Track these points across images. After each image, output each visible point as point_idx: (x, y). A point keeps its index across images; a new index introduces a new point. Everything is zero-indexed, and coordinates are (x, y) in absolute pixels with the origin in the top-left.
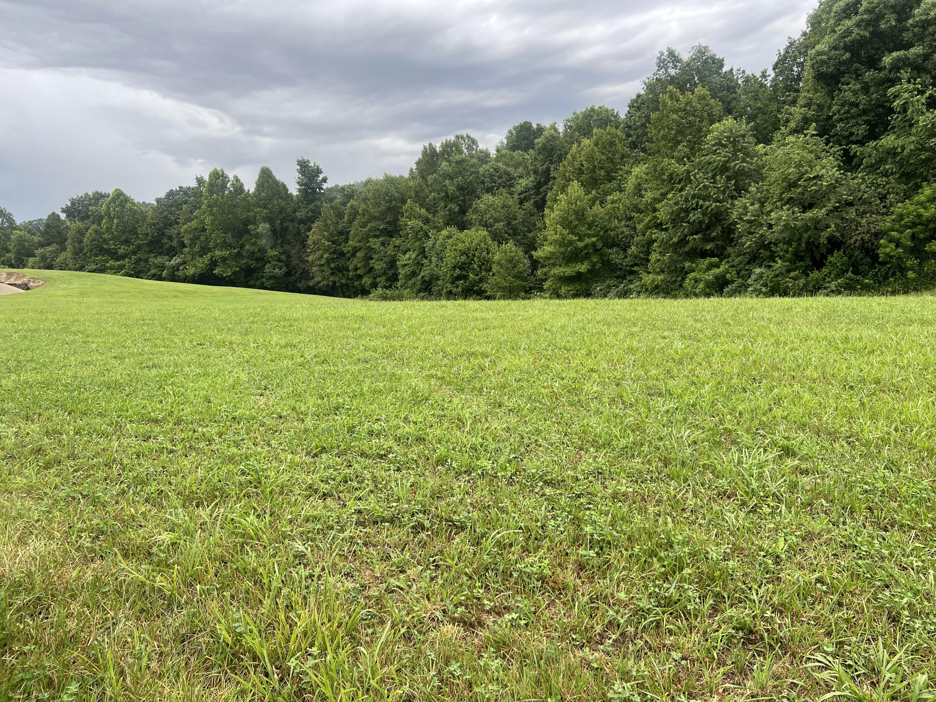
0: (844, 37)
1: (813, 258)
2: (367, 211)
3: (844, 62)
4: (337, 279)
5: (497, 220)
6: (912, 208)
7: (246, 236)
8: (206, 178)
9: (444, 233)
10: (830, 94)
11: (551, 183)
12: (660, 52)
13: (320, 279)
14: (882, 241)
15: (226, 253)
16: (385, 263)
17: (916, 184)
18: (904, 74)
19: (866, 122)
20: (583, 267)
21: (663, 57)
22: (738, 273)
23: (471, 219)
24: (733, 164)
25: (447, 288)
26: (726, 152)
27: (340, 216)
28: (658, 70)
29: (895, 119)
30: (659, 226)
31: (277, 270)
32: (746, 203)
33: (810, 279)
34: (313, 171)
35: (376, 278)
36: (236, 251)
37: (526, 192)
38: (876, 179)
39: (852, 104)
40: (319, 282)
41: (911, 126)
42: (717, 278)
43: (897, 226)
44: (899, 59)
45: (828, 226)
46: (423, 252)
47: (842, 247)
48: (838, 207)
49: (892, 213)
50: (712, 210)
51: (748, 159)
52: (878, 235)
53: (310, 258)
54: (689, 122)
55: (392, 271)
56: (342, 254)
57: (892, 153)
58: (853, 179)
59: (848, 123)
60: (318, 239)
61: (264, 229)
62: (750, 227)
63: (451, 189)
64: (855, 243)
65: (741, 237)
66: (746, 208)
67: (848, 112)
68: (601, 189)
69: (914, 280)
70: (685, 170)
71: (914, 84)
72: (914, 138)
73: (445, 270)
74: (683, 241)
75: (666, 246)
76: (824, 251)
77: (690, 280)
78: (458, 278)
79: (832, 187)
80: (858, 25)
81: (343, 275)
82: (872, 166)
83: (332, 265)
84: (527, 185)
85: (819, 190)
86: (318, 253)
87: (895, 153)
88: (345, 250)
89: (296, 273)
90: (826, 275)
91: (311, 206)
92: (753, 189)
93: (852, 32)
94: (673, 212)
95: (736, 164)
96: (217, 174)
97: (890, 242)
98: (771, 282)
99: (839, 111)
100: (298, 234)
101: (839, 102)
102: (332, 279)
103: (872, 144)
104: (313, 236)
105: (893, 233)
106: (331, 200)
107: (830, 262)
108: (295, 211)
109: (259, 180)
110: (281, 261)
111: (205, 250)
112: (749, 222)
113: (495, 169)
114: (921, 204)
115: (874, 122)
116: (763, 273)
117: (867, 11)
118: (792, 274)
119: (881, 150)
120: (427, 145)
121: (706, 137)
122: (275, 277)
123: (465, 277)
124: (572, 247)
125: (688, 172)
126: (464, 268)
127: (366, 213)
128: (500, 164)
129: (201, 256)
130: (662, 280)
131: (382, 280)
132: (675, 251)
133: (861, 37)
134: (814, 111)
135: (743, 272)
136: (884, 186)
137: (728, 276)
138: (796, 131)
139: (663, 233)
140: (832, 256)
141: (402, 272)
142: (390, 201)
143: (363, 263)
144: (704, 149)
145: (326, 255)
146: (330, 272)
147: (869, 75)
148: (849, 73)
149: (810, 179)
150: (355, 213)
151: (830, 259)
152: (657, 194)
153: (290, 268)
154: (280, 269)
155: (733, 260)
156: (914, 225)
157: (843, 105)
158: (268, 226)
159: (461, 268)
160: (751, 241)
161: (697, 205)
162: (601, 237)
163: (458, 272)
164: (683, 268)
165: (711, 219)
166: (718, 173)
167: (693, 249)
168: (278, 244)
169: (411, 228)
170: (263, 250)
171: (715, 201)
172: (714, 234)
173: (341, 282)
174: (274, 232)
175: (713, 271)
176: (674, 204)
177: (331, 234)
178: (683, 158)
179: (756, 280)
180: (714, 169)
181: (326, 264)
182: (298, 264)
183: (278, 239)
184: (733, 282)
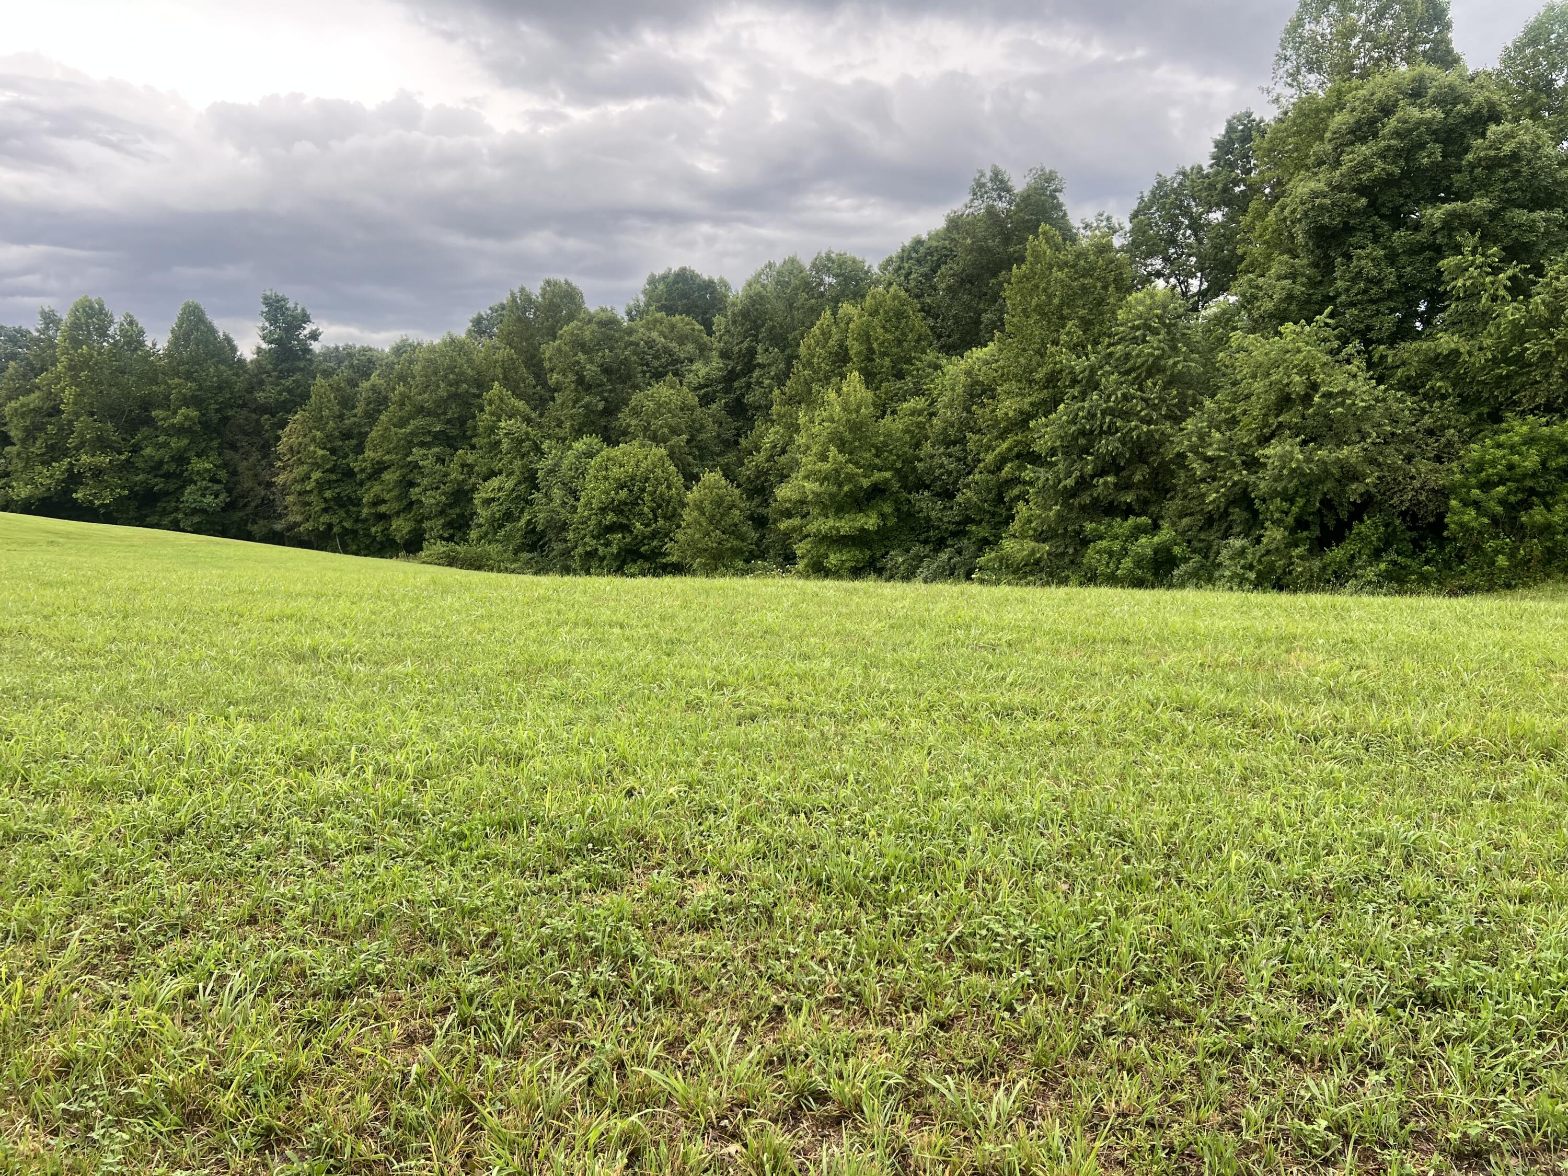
0: (1358, 173)
2: (409, 398)
3: (1357, 213)
4: (335, 520)
5: (672, 431)
6: (1497, 452)
7: (145, 431)
8: (65, 316)
9: (579, 446)
13: (299, 518)
14: (1453, 503)
15: (104, 460)
16: (444, 493)
18: (1469, 239)
20: (870, 522)
21: (983, 180)
23: (629, 426)
24: (1171, 362)
26: (1159, 341)
27: (347, 403)
28: (973, 201)
30: (1036, 458)
31: (209, 499)
33: (1327, 560)
34: (294, 317)
35: (422, 521)
36: (123, 457)
37: (707, 386)
39: (1369, 280)
40: (297, 525)
42: (1156, 552)
43: (1474, 481)
44: (1453, 215)
46: (531, 479)
50: (1139, 436)
52: (1443, 494)
53: (280, 479)
54: (1083, 287)
55: (458, 510)
56: (349, 473)
59: (1363, 310)
60: (300, 444)
61: (187, 418)
63: (591, 370)
67: (1365, 291)
68: (883, 389)
70: (1087, 366)
71: (1483, 255)
73: (586, 513)
75: (1051, 492)
77: (1098, 553)
78: (611, 529)
79: (1365, 411)
80: (1382, 155)
81: (347, 512)
83: (328, 494)
84: (708, 374)
86: (299, 471)
88: (356, 466)
89: (245, 505)
90: (1353, 555)
91: (288, 382)
92: (1208, 405)
93: (1372, 166)
94: (1066, 436)
95: (1176, 363)
96: (91, 308)
97: (1467, 504)
98: (1260, 561)
99: (1347, 290)
100: (258, 430)
101: (1348, 276)
102: (325, 518)
103: (1409, 346)
104: (288, 438)
105: (1468, 490)
106: (327, 374)
107: (1358, 534)
108: (252, 390)
109: (180, 327)
110: (218, 482)
111: (54, 452)
113: (646, 343)
116: (1244, 548)
117: (1397, 134)
118: (1298, 551)
119: (1425, 356)
121: (1116, 315)
122: (203, 511)
123: (625, 528)
124: (851, 486)
125: (1092, 370)
126: (622, 512)
127: (407, 402)
128: (655, 335)
129: (46, 463)
131: (435, 526)
132: (1066, 502)
134: (1303, 286)
136: (1433, 415)
137: (1177, 550)
139: (1045, 470)
140: (1361, 523)
141: (483, 513)
142: (457, 383)
143: (395, 493)
145: (316, 475)
146: (323, 506)
147: (1398, 236)
148: (1362, 230)
149: (1330, 395)
150: (379, 402)
153: (235, 495)
154: (216, 497)
156: (1505, 480)
157: (1354, 280)
158: (194, 413)
159: (618, 511)
160: (1217, 492)
161: (1109, 427)
162: (898, 471)
163: (610, 517)
164: (1078, 533)
165: (1132, 451)
166: (1143, 375)
167: (1096, 501)
168: (212, 449)
169: (506, 434)
170: (181, 459)
171: (1142, 421)
172: (1137, 477)
173: (343, 527)
174: (205, 424)
175: (1143, 540)
176: (1068, 422)
177: (329, 437)
178: (1076, 345)
179: (1231, 558)
180: (1139, 367)
181: (315, 492)
182: (252, 489)
183: (212, 440)
184: (1186, 560)
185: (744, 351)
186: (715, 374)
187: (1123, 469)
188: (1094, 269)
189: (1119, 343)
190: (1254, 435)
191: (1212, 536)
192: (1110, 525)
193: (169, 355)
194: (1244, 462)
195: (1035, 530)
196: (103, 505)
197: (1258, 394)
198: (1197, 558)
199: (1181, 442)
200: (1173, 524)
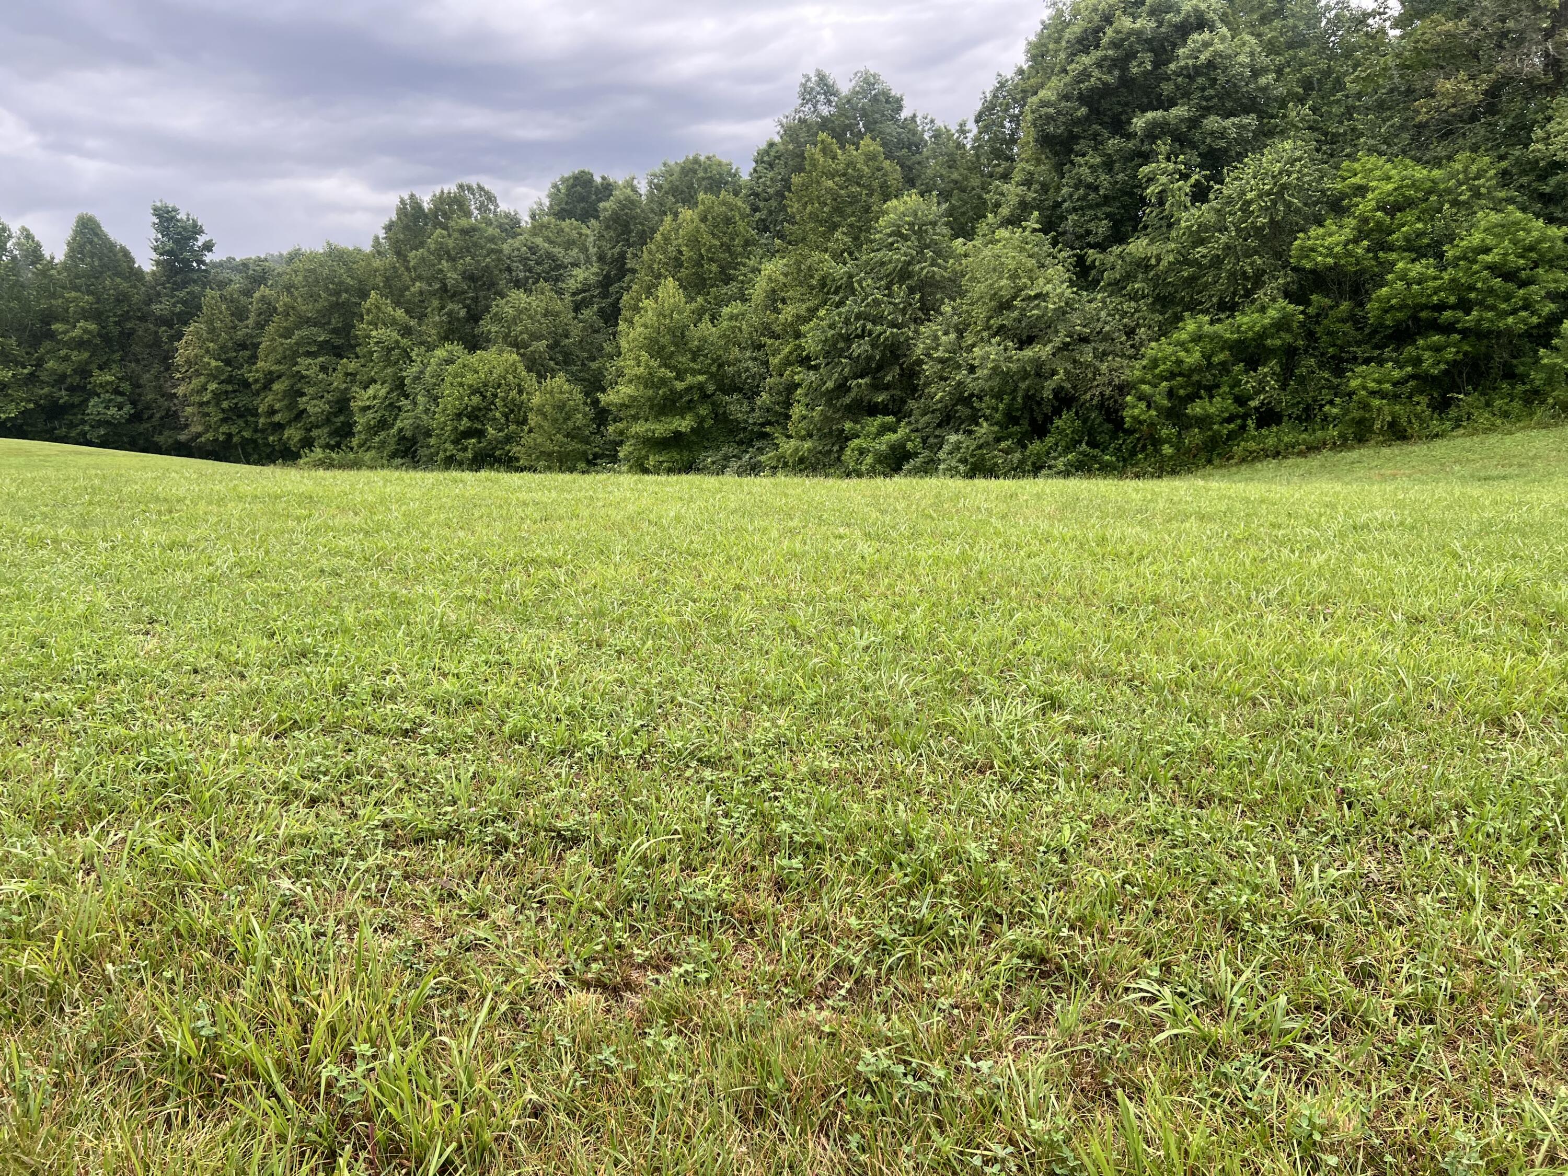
0: (1079, 82)
1: (1033, 421)
2: (293, 308)
3: (1078, 122)
4: (234, 430)
5: (535, 337)
6: (1169, 350)
7: (47, 345)
9: (440, 353)
10: (1059, 168)
11: (627, 279)
12: (804, 76)
13: (200, 429)
14: (1128, 398)
16: (329, 402)
17: (1175, 314)
18: (1163, 147)
19: (1108, 216)
20: (684, 424)
21: (810, 84)
22: (924, 441)
23: (489, 332)
24: (917, 267)
25: (445, 451)
26: (909, 247)
28: (802, 105)
29: (1149, 215)
30: (805, 361)
31: (113, 411)
32: (937, 330)
33: (1027, 453)
34: (185, 228)
35: (310, 430)
36: (26, 371)
37: (584, 291)
38: (1121, 303)
39: (1090, 187)
40: (199, 435)
41: (1170, 226)
42: (892, 448)
43: (1149, 377)
45: (1054, 373)
46: (399, 386)
47: (1074, 404)
48: (1068, 344)
49: (1143, 356)
50: (886, 339)
51: (940, 261)
52: (1123, 389)
53: (181, 390)
54: (852, 195)
55: (342, 418)
56: (246, 384)
57: (1144, 265)
58: (1090, 302)
59: (1083, 215)
60: (196, 356)
61: (85, 331)
62: (943, 369)
63: (453, 277)
64: (1092, 399)
65: (927, 384)
66: (936, 338)
67: (1083, 198)
68: (712, 295)
69: (1171, 457)
70: (846, 272)
71: (1175, 163)
72: (1173, 246)
73: (442, 419)
74: (842, 388)
75: (814, 392)
76: (1048, 410)
77: (853, 450)
78: (468, 434)
79: (1061, 313)
80: (1099, 65)
81: (246, 422)
82: (1117, 282)
83: (225, 405)
84: (586, 279)
85: (1043, 316)
86: (196, 382)
87: (1147, 266)
88: (250, 377)
89: (151, 417)
90: (1051, 447)
91: (182, 294)
92: (947, 309)
93: (1090, 76)
94: (826, 340)
95: (922, 269)
97: (1140, 399)
98: (972, 456)
99: (1071, 196)
100: (157, 343)
101: (1072, 182)
102: (224, 429)
103: (1116, 250)
104: (184, 351)
105: (1143, 386)
106: (222, 285)
107: (1057, 428)
108: (149, 302)
109: (74, 239)
110: (122, 394)
112: (941, 361)
113: (530, 248)
114: (1182, 344)
115: (1118, 217)
116: (960, 443)
117: (1113, 44)
118: (1003, 445)
119: (1128, 260)
120: (406, 197)
121: (877, 222)
122: (108, 423)
123: (480, 434)
124: (664, 389)
125: (851, 277)
126: (477, 418)
127: (291, 312)
128: (539, 241)
130: (809, 450)
131: (321, 434)
132: (829, 403)
133: (1103, 83)
134: (1036, 192)
135: (932, 440)
136: (1133, 314)
137: (909, 445)
138: (1013, 221)
139: (811, 373)
140: (1060, 418)
141: (361, 421)
142: (338, 293)
143: (285, 402)
144: (875, 240)
145: (213, 386)
146: (221, 416)
147: (1114, 143)
148: (1085, 138)
149: (1029, 298)
150: (268, 313)
151: (1058, 422)
152: (803, 309)
153: (140, 407)
154: (120, 408)
155: (917, 421)
156: (1172, 375)
157: (1076, 187)
158: (92, 327)
159: (472, 417)
160: (945, 391)
161: (861, 330)
162: (712, 376)
163: (465, 423)
164: (840, 432)
165: (881, 354)
166: (893, 280)
167: (855, 402)
168: (114, 361)
169: (378, 343)
170: (84, 372)
171: (889, 324)
172: (889, 378)
173: (243, 437)
174: (106, 338)
175: (884, 438)
176: (829, 327)
177: (223, 348)
179: (950, 453)
180: (890, 273)
181: (213, 402)
182: (155, 401)
183: (114, 352)
184: (918, 455)
185: (616, 256)
186: (593, 279)
187: (875, 371)
188: (860, 177)
192: (864, 424)
193: (65, 267)
196: (8, 419)
199: (918, 346)
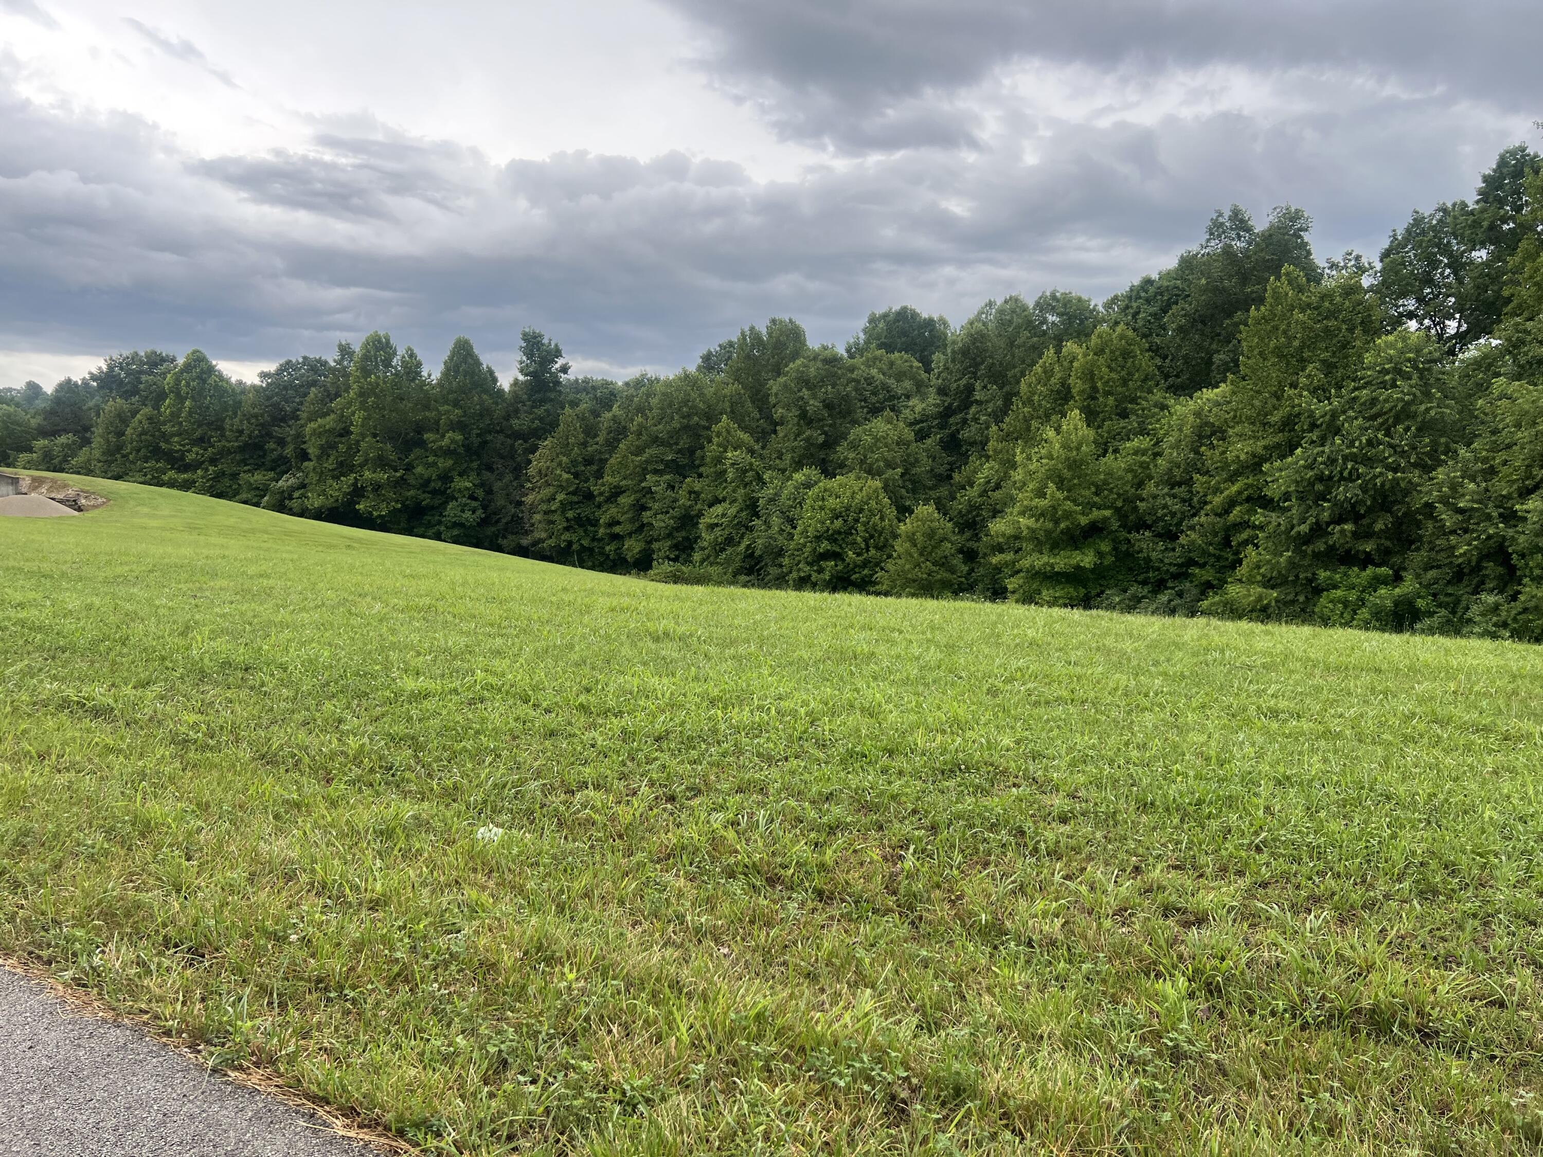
2: (646, 429)
4: (574, 538)
5: (890, 465)
7: (417, 451)
8: (357, 348)
9: (799, 477)
13: (544, 535)
15: (383, 477)
16: (672, 518)
20: (1087, 559)
22: (1434, 599)
23: (846, 458)
26: (1411, 386)
27: (590, 431)
30: (1268, 502)
31: (468, 514)
32: (1453, 477)
34: (548, 352)
35: (650, 542)
36: (398, 474)
37: (922, 421)
40: (543, 541)
42: (1397, 603)
46: (752, 507)
53: (529, 499)
54: (1327, 330)
55: (684, 534)
56: (589, 496)
60: (548, 468)
61: (453, 441)
62: (1468, 520)
63: (814, 405)
65: (1441, 536)
66: (1453, 485)
68: (1105, 428)
70: (1329, 410)
73: (802, 541)
74: (1318, 530)
75: (1283, 538)
77: (1332, 601)
78: (826, 556)
81: (585, 531)
83: (570, 514)
84: (924, 409)
86: (547, 492)
88: (595, 490)
89: (498, 521)
91: (540, 411)
92: (1465, 454)
94: (1302, 481)
95: (1429, 409)
96: (380, 341)
100: (512, 454)
102: (566, 536)
104: (538, 462)
106: (574, 404)
108: (507, 418)
109: (451, 358)
110: (476, 499)
111: (344, 468)
112: (1464, 511)
113: (865, 379)
120: (747, 329)
121: (1361, 358)
122: (461, 525)
123: (838, 557)
124: (1068, 523)
127: (644, 433)
128: (874, 372)
129: (336, 478)
131: (662, 547)
132: (1298, 548)
135: (1441, 598)
137: (1420, 603)
141: (707, 537)
142: (689, 416)
143: (629, 515)
145: (560, 497)
146: (565, 524)
150: (619, 432)
153: (489, 512)
154: (474, 512)
158: (459, 437)
159: (832, 539)
160: (1470, 545)
161: (1350, 473)
162: (1117, 510)
163: (825, 546)
164: (1310, 581)
165: (1374, 498)
166: (1391, 421)
167: (1331, 549)
168: (472, 470)
169: (733, 464)
170: (446, 478)
171: (1388, 468)
172: (1379, 526)
173: (581, 545)
174: (468, 448)
175: (1382, 591)
176: (1305, 467)
177: (574, 463)
178: (1316, 389)
179: (1483, 615)
180: (1385, 413)
181: (559, 512)
182: (504, 507)
183: (472, 461)
184: (1431, 614)
185: (962, 388)
186: (932, 410)
187: (1363, 516)
188: (1340, 311)
189: (1365, 388)
190: (1515, 487)
191: (1461, 590)
192: (1345, 574)
193: (440, 384)
194: (1501, 515)
195: (1264, 576)
196: (380, 516)
197: (1524, 444)
198: (1443, 612)
199: (1429, 493)
200: (1418, 576)
